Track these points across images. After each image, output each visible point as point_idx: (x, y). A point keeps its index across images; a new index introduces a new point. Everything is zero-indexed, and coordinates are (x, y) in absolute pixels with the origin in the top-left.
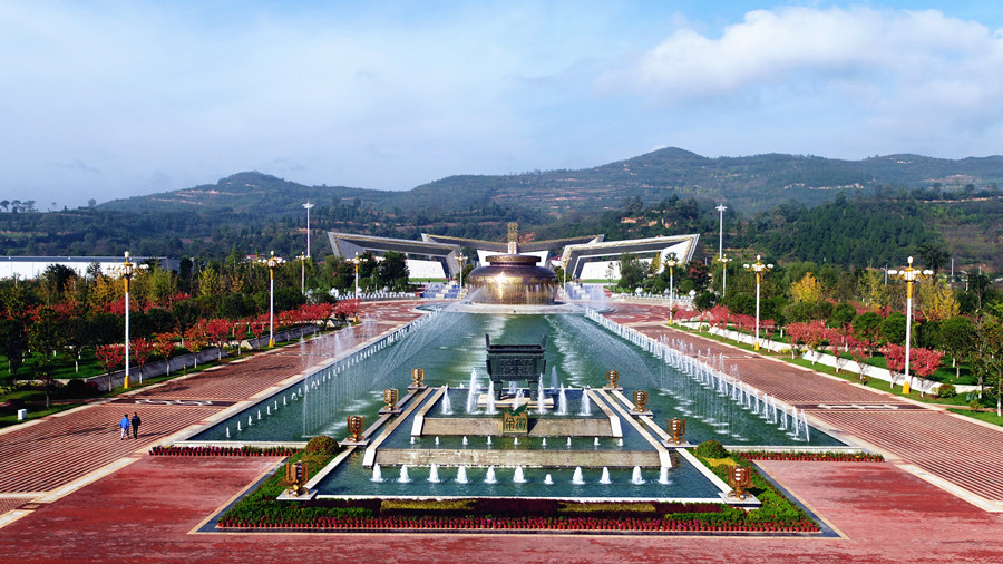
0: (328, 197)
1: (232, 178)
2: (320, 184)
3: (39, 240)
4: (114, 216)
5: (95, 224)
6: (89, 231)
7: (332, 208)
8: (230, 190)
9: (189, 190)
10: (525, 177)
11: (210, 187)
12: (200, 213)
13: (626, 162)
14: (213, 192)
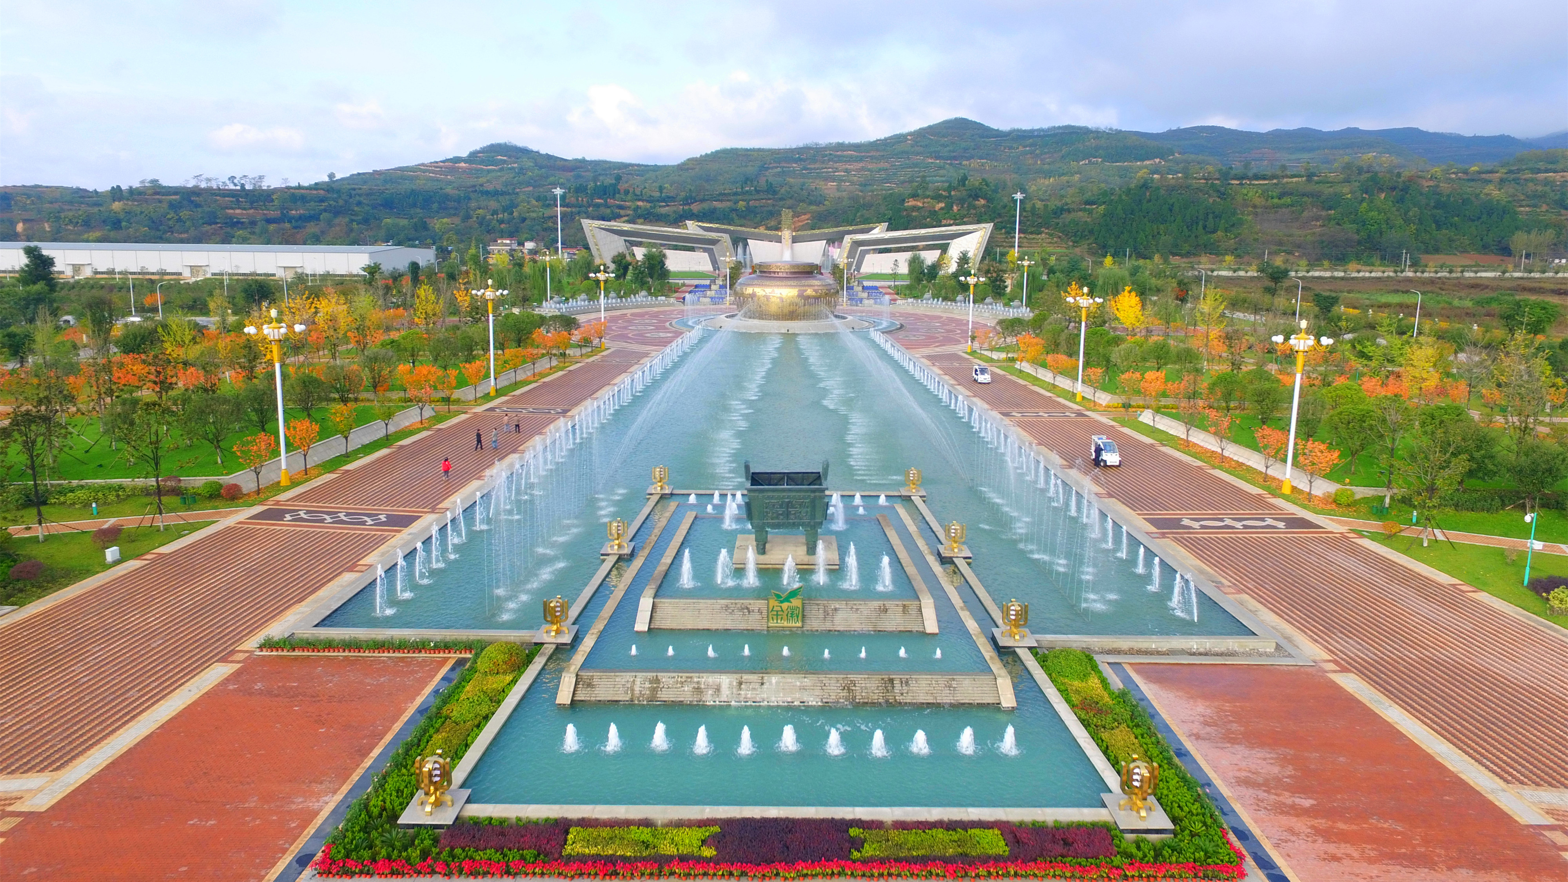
0: (588, 171)
1: (483, 150)
2: (580, 157)
3: (269, 221)
4: (353, 192)
5: (331, 202)
6: (325, 211)
7: (591, 185)
8: (482, 162)
9: (437, 162)
10: (799, 150)
11: (457, 160)
12: (449, 190)
13: (910, 134)
14: (463, 165)
